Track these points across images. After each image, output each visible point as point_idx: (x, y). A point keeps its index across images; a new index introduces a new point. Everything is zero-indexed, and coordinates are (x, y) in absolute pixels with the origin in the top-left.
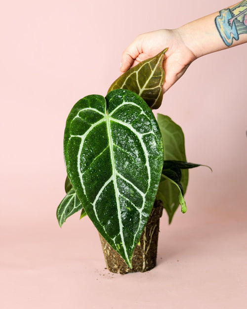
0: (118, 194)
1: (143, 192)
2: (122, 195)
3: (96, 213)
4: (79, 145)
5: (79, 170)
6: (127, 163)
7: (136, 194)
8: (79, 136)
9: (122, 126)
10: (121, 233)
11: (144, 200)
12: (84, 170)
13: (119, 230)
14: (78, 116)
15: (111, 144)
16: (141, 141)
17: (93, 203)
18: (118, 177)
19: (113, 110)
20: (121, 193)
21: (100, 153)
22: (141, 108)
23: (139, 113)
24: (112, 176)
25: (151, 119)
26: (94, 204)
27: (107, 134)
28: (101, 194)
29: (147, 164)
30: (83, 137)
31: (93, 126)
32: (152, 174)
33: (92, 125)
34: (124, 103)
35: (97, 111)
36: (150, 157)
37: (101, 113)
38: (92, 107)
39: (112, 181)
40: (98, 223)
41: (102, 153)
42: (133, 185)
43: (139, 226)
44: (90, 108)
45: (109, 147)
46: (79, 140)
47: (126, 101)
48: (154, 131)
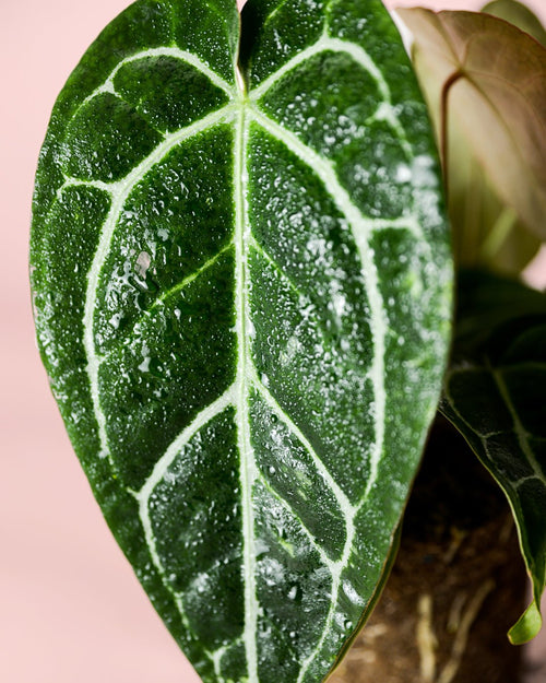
0: (249, 470)
1: (349, 497)
2: (265, 483)
3: (149, 533)
4: (99, 226)
5: (88, 341)
6: (295, 345)
7: (322, 493)
8: (100, 185)
9: (294, 159)
10: (249, 637)
11: (351, 530)
12: (108, 345)
13: (242, 624)
14: (108, 87)
15: (242, 238)
16: (366, 256)
17: (138, 489)
18: (255, 397)
19: (274, 70)
20: (265, 471)
21: (183, 275)
22: (384, 88)
23: (371, 110)
24: (232, 388)
25: (417, 153)
26: (143, 496)
27: (229, 189)
28: (178, 457)
29: (377, 373)
30: (119, 191)
31: (172, 140)
32: (390, 426)
33: (166, 134)
34: (325, 43)
35: (202, 66)
36: (392, 346)
37: (216, 79)
38: (183, 46)
39: (230, 411)
40: (157, 579)
41: (193, 277)
42: (312, 453)
43: (326, 632)
44: (173, 51)
45: (232, 250)
46: (101, 203)
47: (334, 34)
48: (422, 219)
